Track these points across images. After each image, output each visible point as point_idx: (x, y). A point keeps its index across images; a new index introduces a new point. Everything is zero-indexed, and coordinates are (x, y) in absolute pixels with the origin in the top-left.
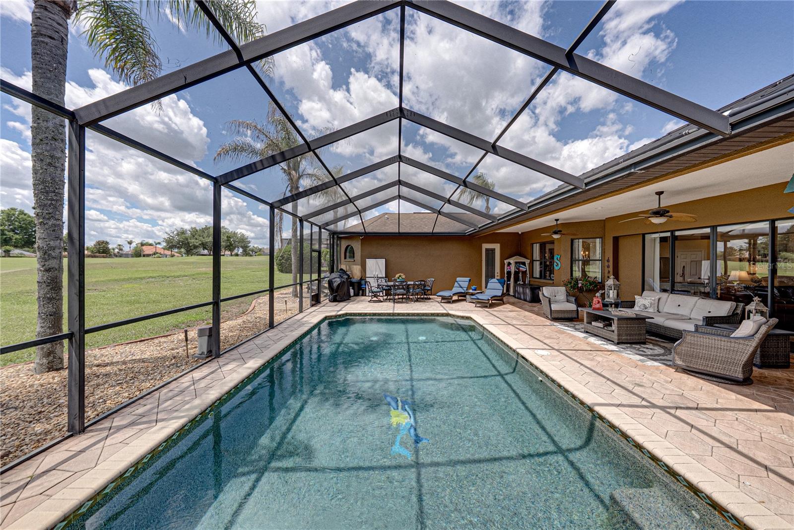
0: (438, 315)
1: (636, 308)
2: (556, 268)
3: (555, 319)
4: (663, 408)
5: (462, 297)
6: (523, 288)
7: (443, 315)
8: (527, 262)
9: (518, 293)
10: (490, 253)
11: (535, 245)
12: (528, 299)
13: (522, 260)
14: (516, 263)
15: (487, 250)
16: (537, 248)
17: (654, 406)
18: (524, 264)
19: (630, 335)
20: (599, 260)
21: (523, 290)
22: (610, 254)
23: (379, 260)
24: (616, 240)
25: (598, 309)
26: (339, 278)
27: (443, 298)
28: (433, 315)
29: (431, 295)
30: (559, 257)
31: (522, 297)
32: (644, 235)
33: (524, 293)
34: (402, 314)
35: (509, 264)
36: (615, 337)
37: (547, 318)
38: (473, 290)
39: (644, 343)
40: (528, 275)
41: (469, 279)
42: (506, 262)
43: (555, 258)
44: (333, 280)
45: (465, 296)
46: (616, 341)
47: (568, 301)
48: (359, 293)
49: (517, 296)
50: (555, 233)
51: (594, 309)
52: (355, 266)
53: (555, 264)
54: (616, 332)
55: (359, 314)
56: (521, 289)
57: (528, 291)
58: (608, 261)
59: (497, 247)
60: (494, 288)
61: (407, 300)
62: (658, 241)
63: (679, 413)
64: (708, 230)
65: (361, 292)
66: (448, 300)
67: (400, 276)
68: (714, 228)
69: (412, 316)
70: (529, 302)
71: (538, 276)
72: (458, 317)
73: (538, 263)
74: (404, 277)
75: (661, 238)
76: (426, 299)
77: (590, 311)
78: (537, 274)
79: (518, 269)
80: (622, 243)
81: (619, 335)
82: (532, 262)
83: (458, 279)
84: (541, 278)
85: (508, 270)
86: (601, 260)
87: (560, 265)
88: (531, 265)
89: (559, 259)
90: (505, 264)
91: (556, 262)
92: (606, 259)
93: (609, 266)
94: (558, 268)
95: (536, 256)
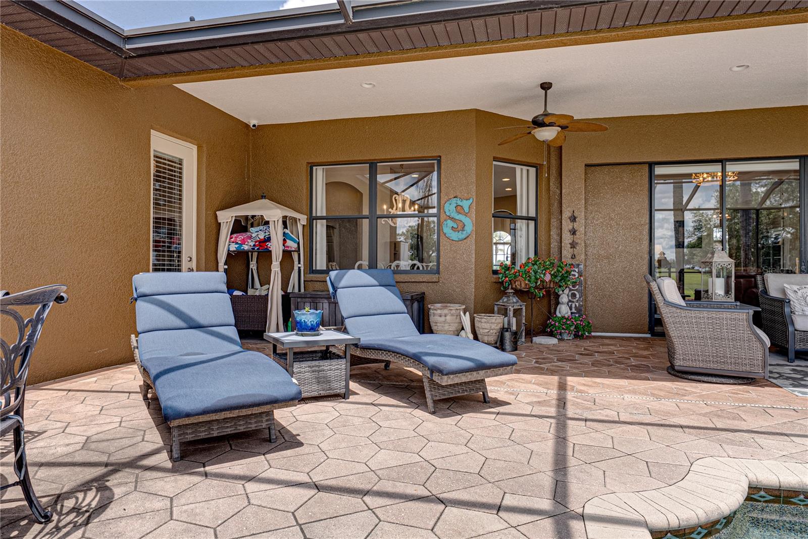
8: (303, 219)
11: (315, 169)
16: (320, 179)
20: (528, 218)
32: (651, 165)
58: (573, 219)
59: (188, 155)
82: (312, 219)
85: (233, 247)
86: (534, 219)
87: (469, 227)
88: (309, 229)
89: (466, 210)
90: (219, 225)
91: (452, 219)
92: (566, 214)
93: (574, 232)
94: (462, 235)
95: (319, 202)
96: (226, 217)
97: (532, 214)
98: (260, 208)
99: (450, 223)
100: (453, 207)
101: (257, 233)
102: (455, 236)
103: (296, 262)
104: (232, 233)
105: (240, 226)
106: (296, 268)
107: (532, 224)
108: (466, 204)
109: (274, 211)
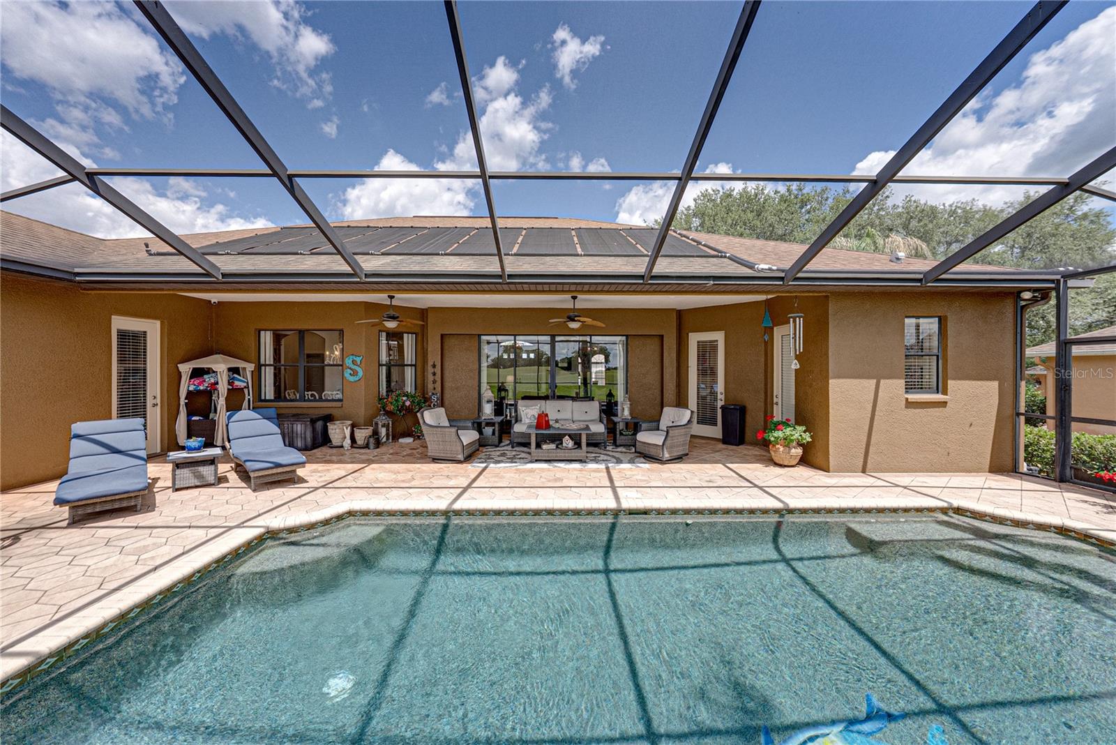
8: (250, 367)
11: (262, 333)
13: (237, 363)
14: (230, 370)
15: (122, 335)
16: (267, 338)
20: (411, 365)
22: (435, 358)
24: (442, 337)
32: (479, 336)
35: (201, 373)
43: (348, 361)
58: (434, 366)
59: (151, 329)
60: (255, 435)
71: (270, 395)
73: (270, 369)
78: (268, 393)
79: (231, 384)
80: (450, 344)
82: (259, 366)
85: (192, 388)
86: (415, 365)
87: (361, 374)
88: (257, 374)
89: (359, 363)
90: (180, 373)
91: (350, 369)
92: (430, 363)
93: (434, 374)
94: (356, 378)
95: (267, 354)
96: (185, 369)
97: (414, 363)
98: (211, 363)
99: (349, 371)
100: (350, 361)
101: (208, 379)
102: (352, 379)
103: (247, 395)
104: (191, 378)
105: (197, 373)
106: (247, 399)
107: (414, 368)
108: (358, 360)
109: (220, 365)
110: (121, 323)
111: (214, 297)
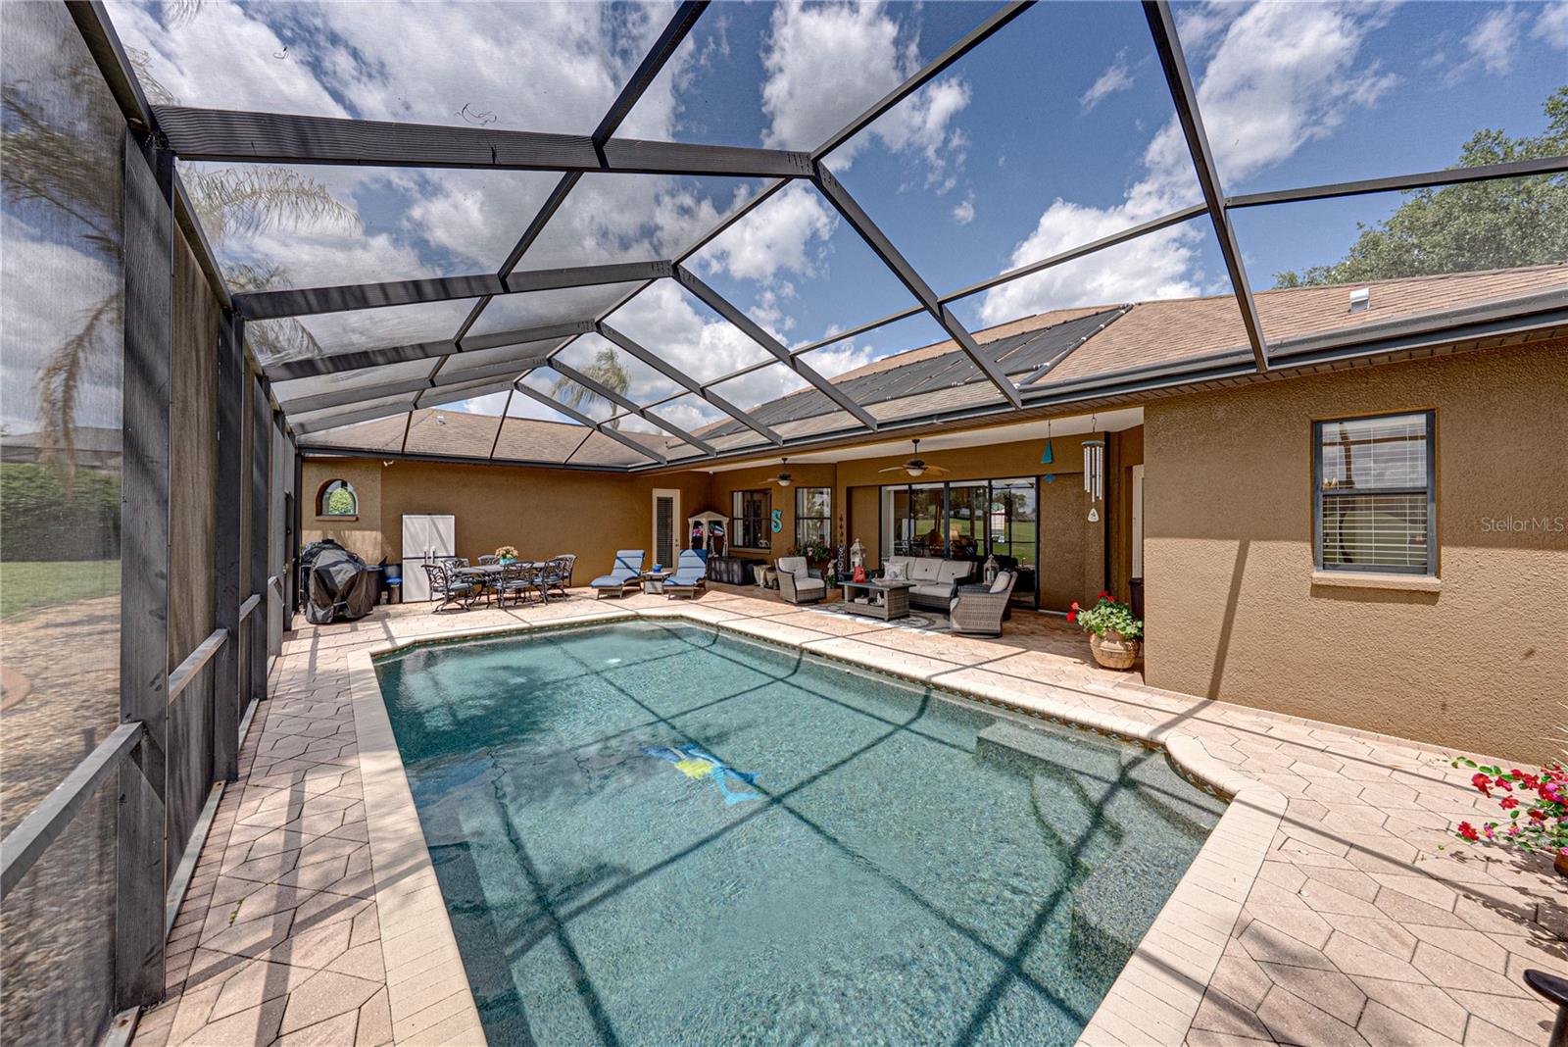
0: (619, 620)
1: (887, 577)
2: (775, 530)
3: (801, 603)
4: (973, 666)
5: (633, 587)
6: (727, 564)
7: (627, 619)
8: (725, 520)
9: (716, 572)
10: (666, 503)
11: (735, 494)
12: (736, 580)
13: (718, 518)
14: (710, 522)
15: (659, 499)
16: (738, 497)
17: (966, 667)
18: (719, 523)
19: (898, 608)
20: (828, 518)
21: (727, 567)
22: (842, 511)
23: (438, 519)
24: (850, 491)
25: (862, 581)
26: (347, 561)
27: (602, 590)
28: (609, 621)
29: (570, 587)
30: (779, 513)
31: (725, 578)
32: (880, 487)
33: (729, 572)
34: (548, 626)
35: (697, 524)
36: (885, 613)
37: (792, 603)
38: (655, 571)
39: (908, 616)
40: (726, 543)
41: (642, 551)
42: (691, 521)
43: (773, 515)
44: (331, 569)
45: (638, 584)
46: (886, 618)
47: (810, 576)
48: (379, 597)
49: (714, 577)
50: (784, 478)
51: (858, 582)
52: (357, 534)
53: (773, 524)
54: (886, 607)
55: (446, 639)
56: (723, 566)
57: (736, 567)
58: (841, 519)
59: (675, 495)
60: (689, 566)
61: (520, 600)
62: (892, 494)
63: (985, 666)
64: (942, 485)
65: (384, 595)
66: (610, 593)
67: (508, 552)
68: (947, 483)
69: (568, 628)
70: (738, 584)
71: (740, 543)
72: (658, 618)
73: (740, 522)
74: (515, 553)
75: (896, 492)
76: (559, 595)
77: (852, 584)
78: (739, 540)
79: (712, 532)
80: (857, 496)
81: (889, 610)
82: (732, 520)
83: (620, 553)
84: (744, 546)
85: (694, 535)
86: (830, 518)
87: (781, 526)
88: (731, 525)
89: (779, 517)
90: (688, 525)
91: (775, 521)
92: (839, 517)
93: (841, 527)
94: (778, 530)
95: (738, 510)
97: (829, 516)
103: (725, 541)
104: (694, 528)
109: (704, 519)
110: (658, 493)
111: (711, 470)
